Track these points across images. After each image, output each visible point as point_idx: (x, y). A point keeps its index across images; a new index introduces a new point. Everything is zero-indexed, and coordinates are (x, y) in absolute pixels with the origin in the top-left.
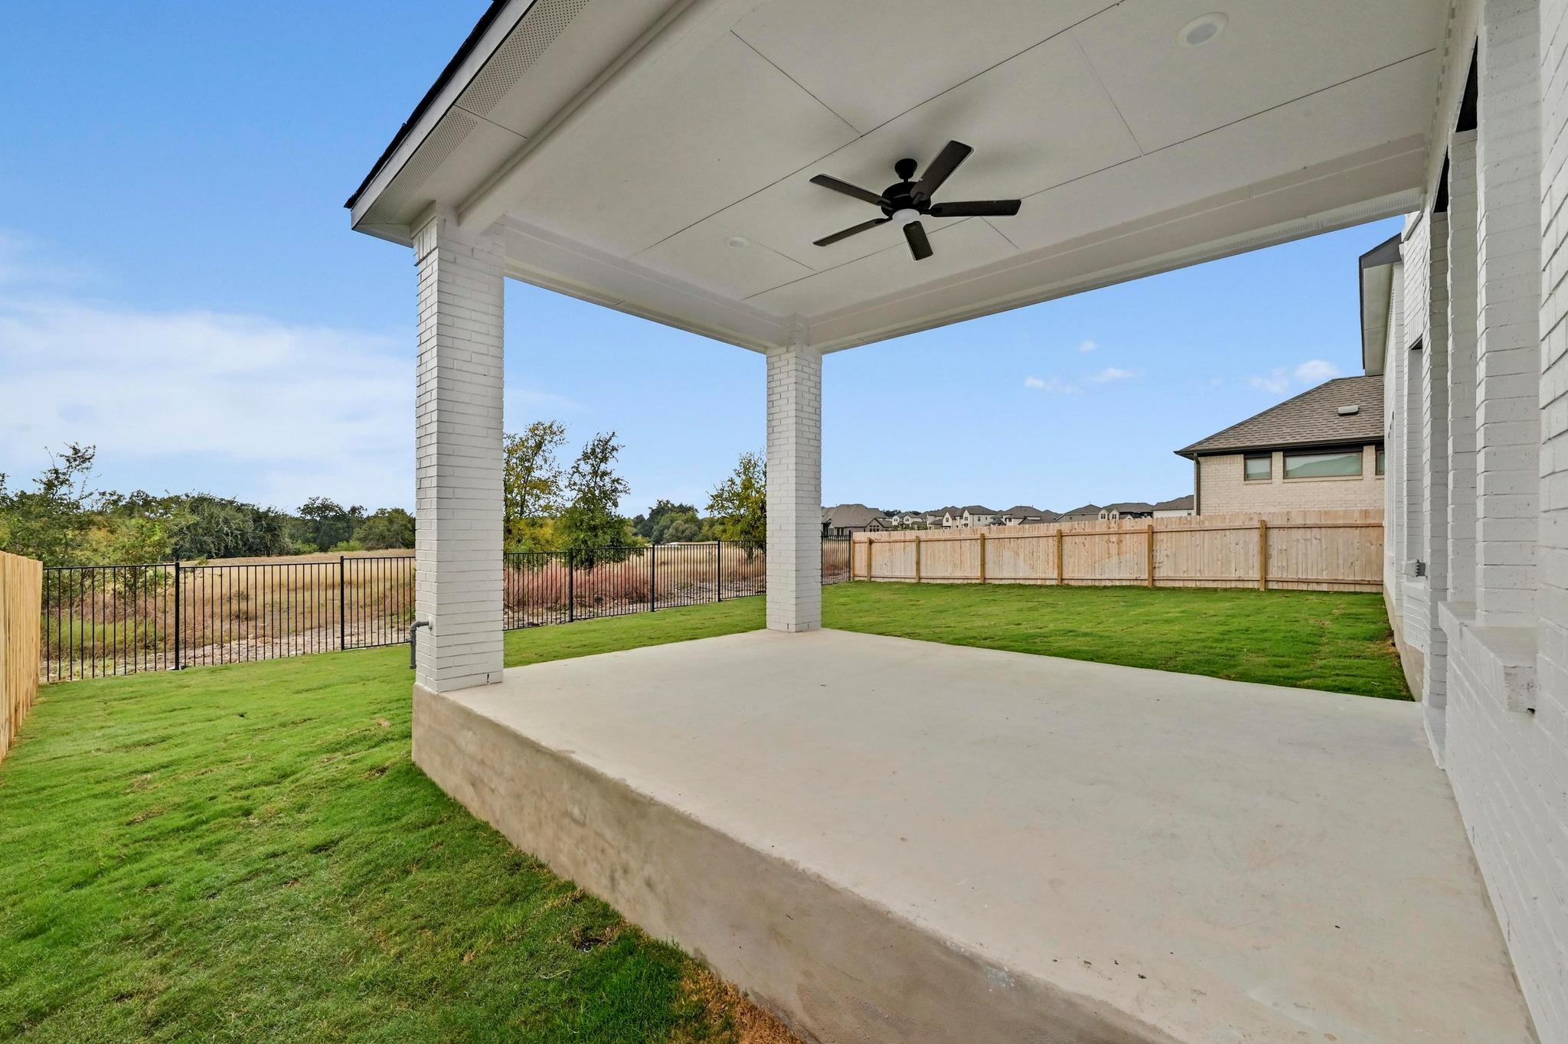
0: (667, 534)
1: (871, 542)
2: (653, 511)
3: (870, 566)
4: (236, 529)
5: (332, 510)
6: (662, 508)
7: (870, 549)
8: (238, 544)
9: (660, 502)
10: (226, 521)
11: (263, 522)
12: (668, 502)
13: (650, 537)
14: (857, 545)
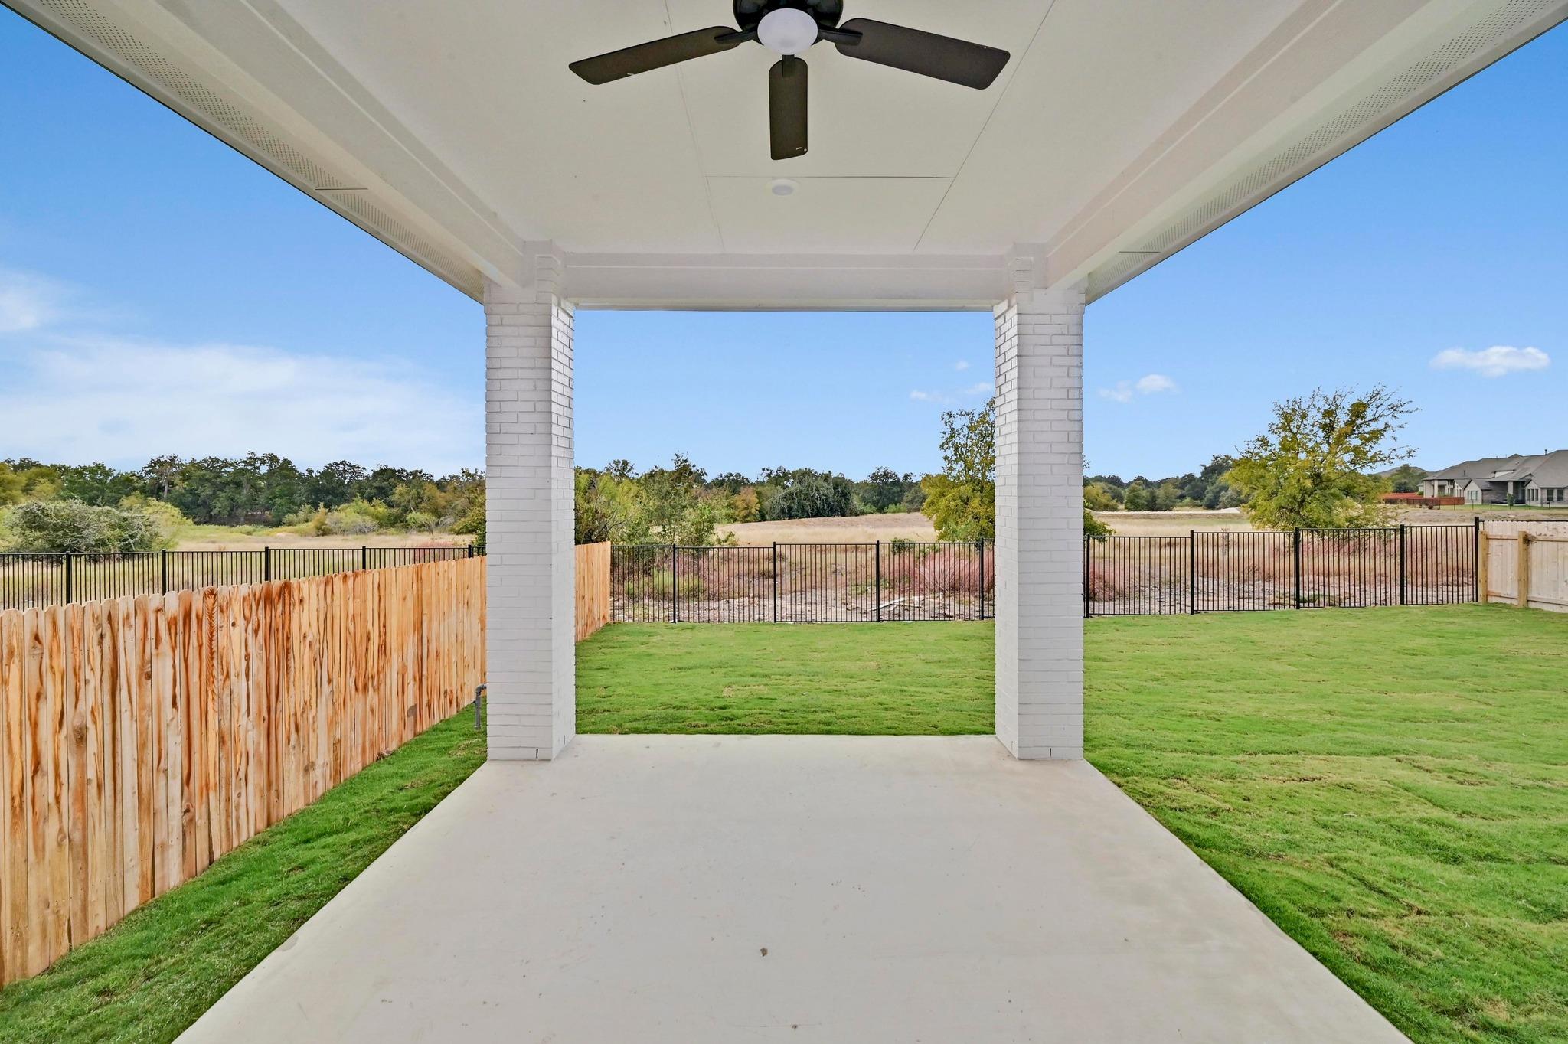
0: (1224, 497)
1: (1528, 539)
2: (1206, 468)
3: (1525, 580)
4: (823, 494)
5: (891, 477)
6: (1220, 465)
7: (1525, 550)
8: (823, 507)
9: (1216, 458)
10: (817, 489)
11: (839, 488)
12: (1228, 457)
13: (1201, 500)
14: (1491, 542)
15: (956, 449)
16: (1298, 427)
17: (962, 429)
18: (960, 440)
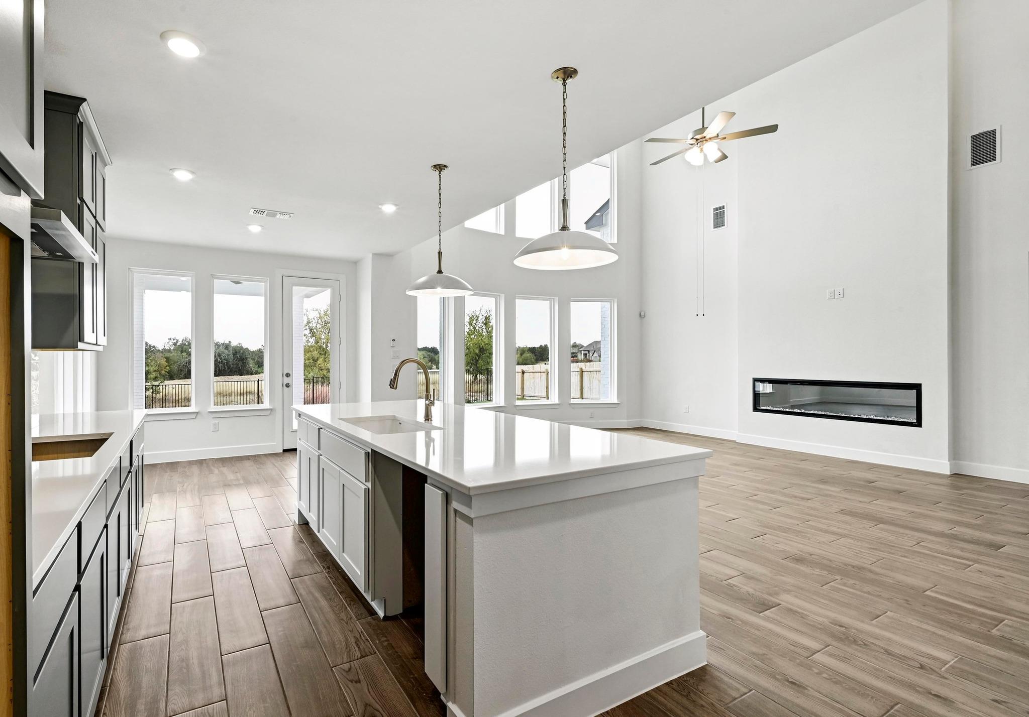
1: (523, 372)
3: (523, 389)
4: (224, 359)
7: (523, 377)
8: (225, 368)
11: (238, 355)
15: (311, 330)
16: (475, 324)
17: (314, 318)
18: (313, 325)
